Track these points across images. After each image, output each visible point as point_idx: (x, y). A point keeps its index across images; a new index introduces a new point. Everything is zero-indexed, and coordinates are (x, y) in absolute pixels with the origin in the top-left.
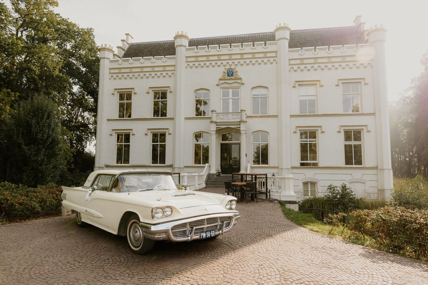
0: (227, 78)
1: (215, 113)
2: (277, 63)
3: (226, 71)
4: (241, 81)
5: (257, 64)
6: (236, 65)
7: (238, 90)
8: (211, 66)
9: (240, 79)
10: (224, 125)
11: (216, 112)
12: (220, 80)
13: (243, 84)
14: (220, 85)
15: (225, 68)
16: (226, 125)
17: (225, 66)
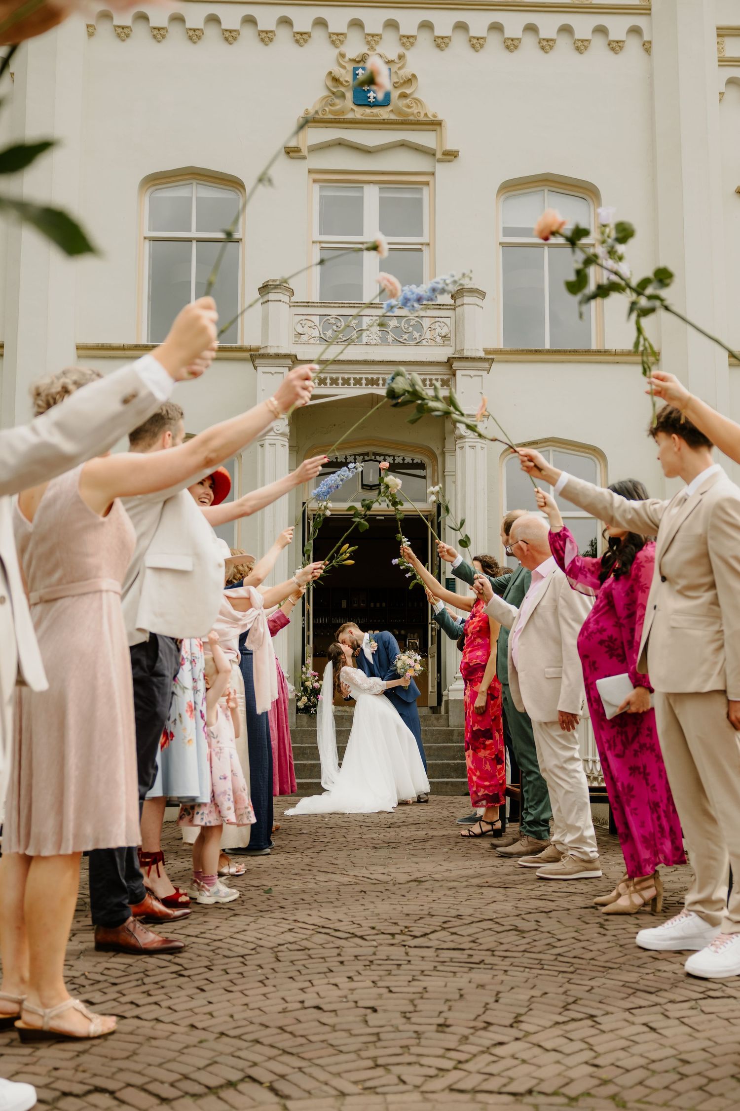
0: (350, 116)
1: (286, 298)
2: (647, 47)
3: (343, 71)
4: (441, 140)
5: (529, 42)
6: (408, 41)
7: (417, 196)
8: (247, 33)
9: (435, 124)
10: (346, 382)
11: (294, 299)
12: (306, 122)
13: (451, 155)
14: (305, 152)
15: (337, 51)
16: (358, 382)
17: (337, 39)
